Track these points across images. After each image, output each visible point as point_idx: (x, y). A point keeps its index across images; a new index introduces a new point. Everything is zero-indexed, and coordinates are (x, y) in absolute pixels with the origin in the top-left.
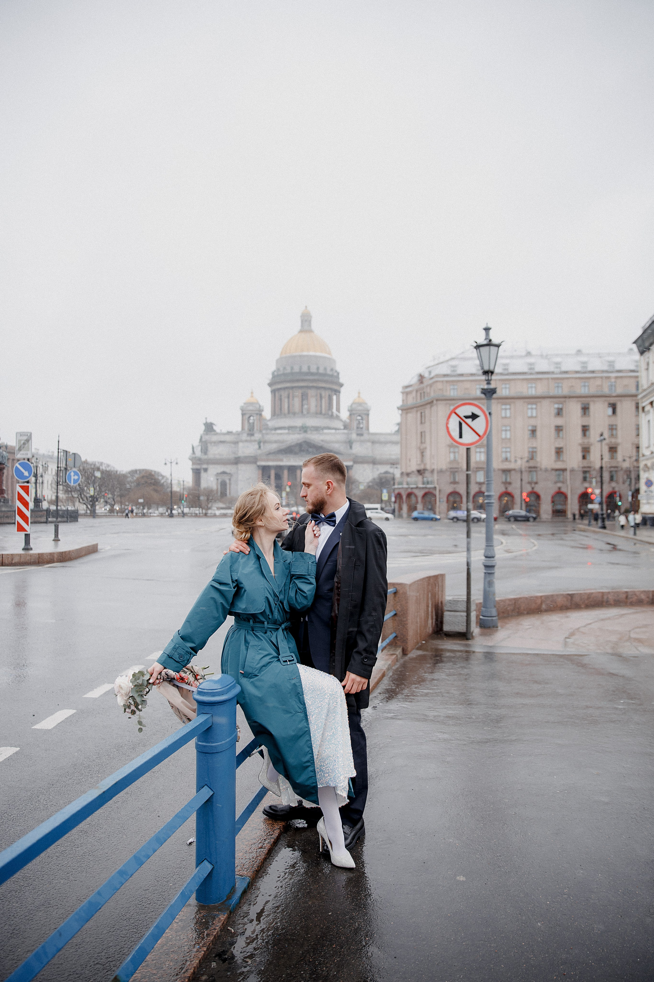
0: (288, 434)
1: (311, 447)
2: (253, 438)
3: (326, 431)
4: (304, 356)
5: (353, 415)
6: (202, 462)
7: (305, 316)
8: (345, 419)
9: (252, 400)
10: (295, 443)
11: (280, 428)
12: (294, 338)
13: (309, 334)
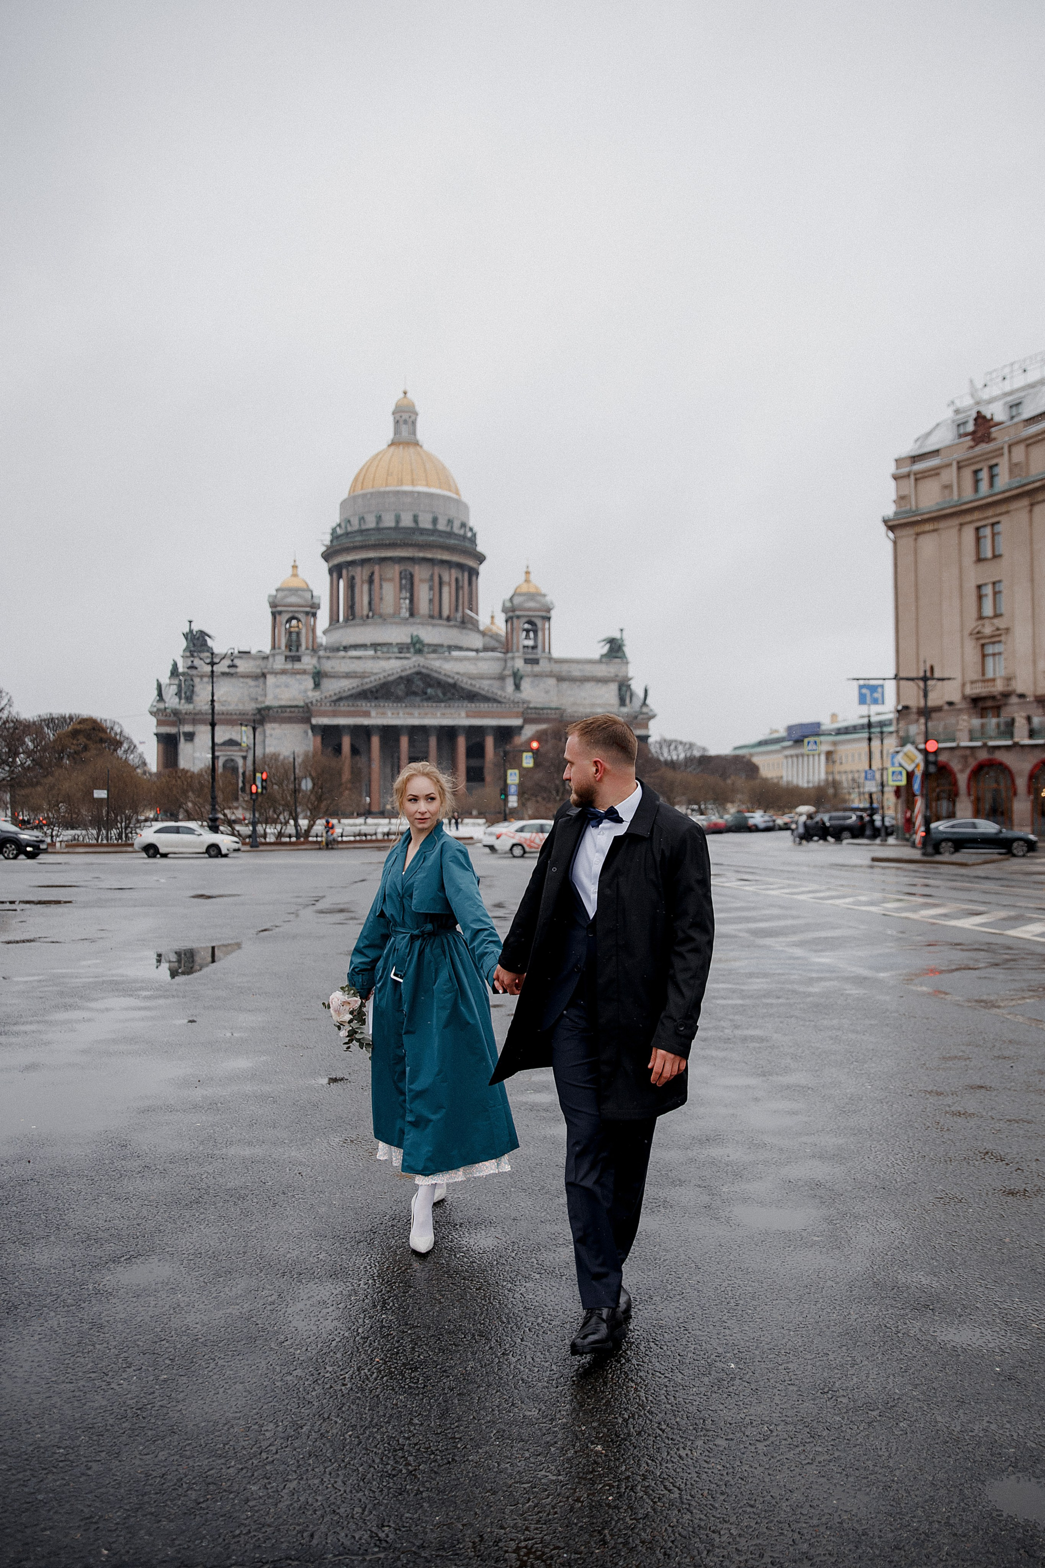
0: (373, 658)
1: (430, 686)
2: (297, 666)
3: (455, 653)
4: (405, 493)
5: (515, 620)
6: (180, 720)
7: (404, 412)
8: (494, 629)
9: (295, 583)
10: (398, 676)
11: (355, 647)
12: (379, 457)
13: (412, 450)
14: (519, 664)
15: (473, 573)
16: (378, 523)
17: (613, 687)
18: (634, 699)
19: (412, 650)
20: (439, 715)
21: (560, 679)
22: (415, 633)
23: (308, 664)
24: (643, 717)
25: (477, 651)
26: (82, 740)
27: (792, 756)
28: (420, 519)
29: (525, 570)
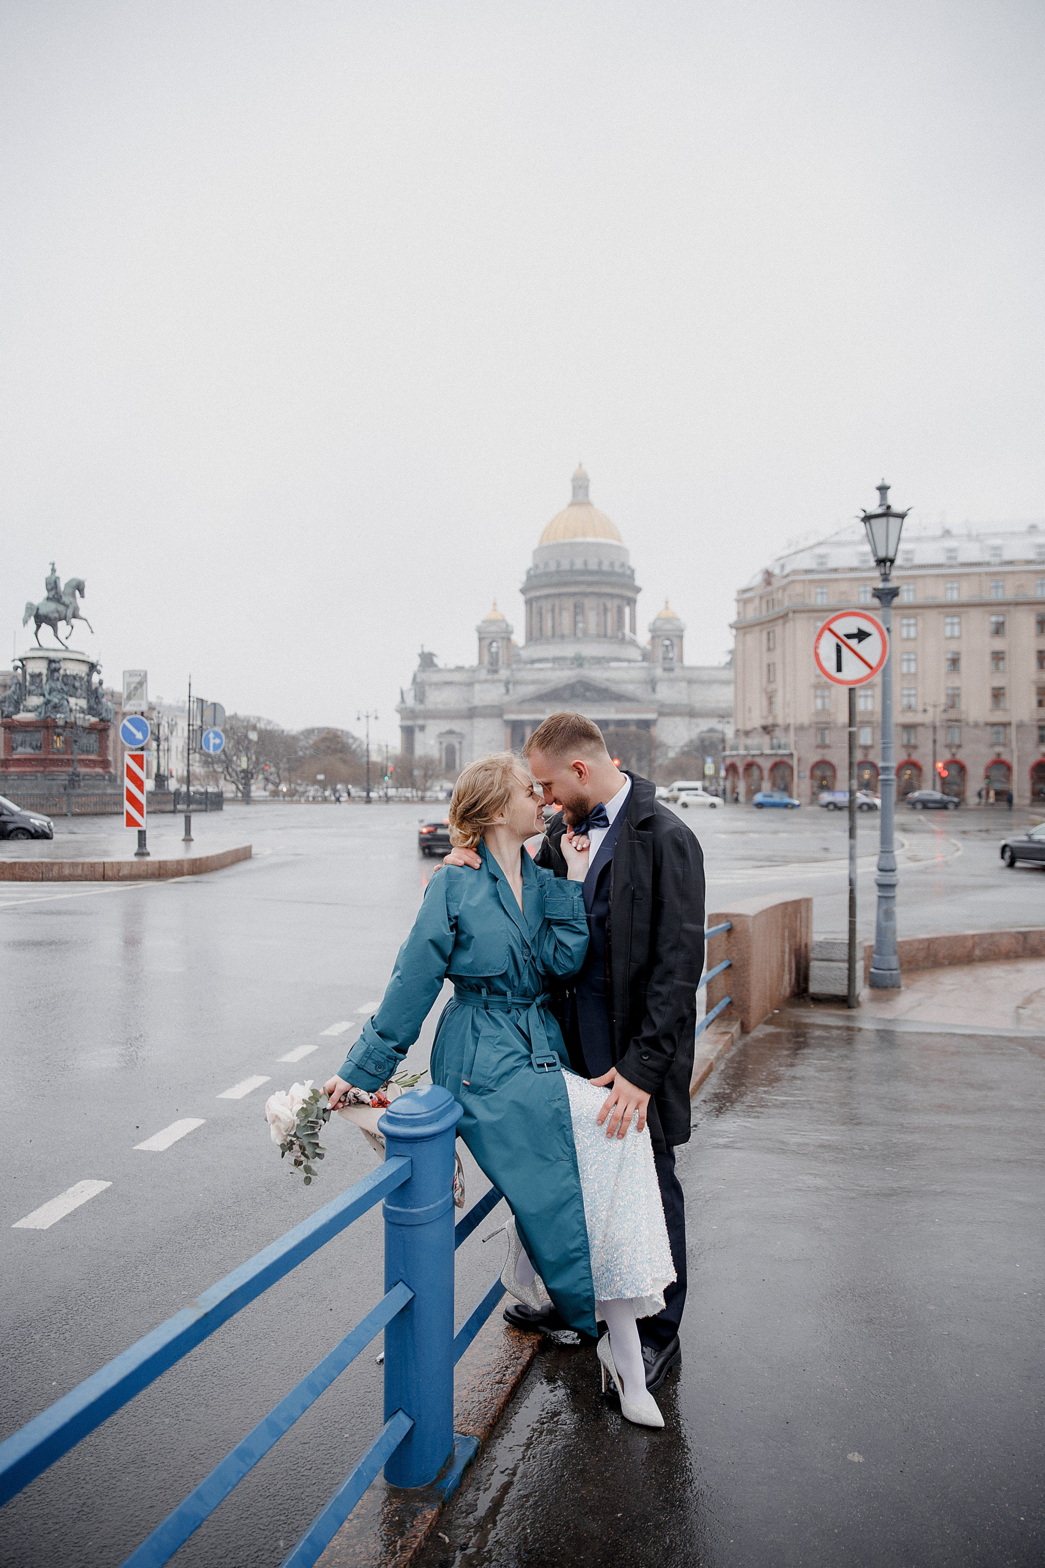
0: (553, 669)
1: (588, 690)
2: (496, 677)
3: (613, 664)
4: (578, 544)
5: (658, 638)
6: (416, 716)
7: (579, 480)
8: (645, 644)
9: (495, 617)
10: (566, 683)
11: (540, 660)
12: (561, 515)
13: (586, 509)
14: (659, 672)
15: (632, 602)
16: (558, 567)
19: (579, 662)
21: (692, 682)
23: (503, 675)
25: (628, 662)
28: (589, 563)
29: (665, 599)
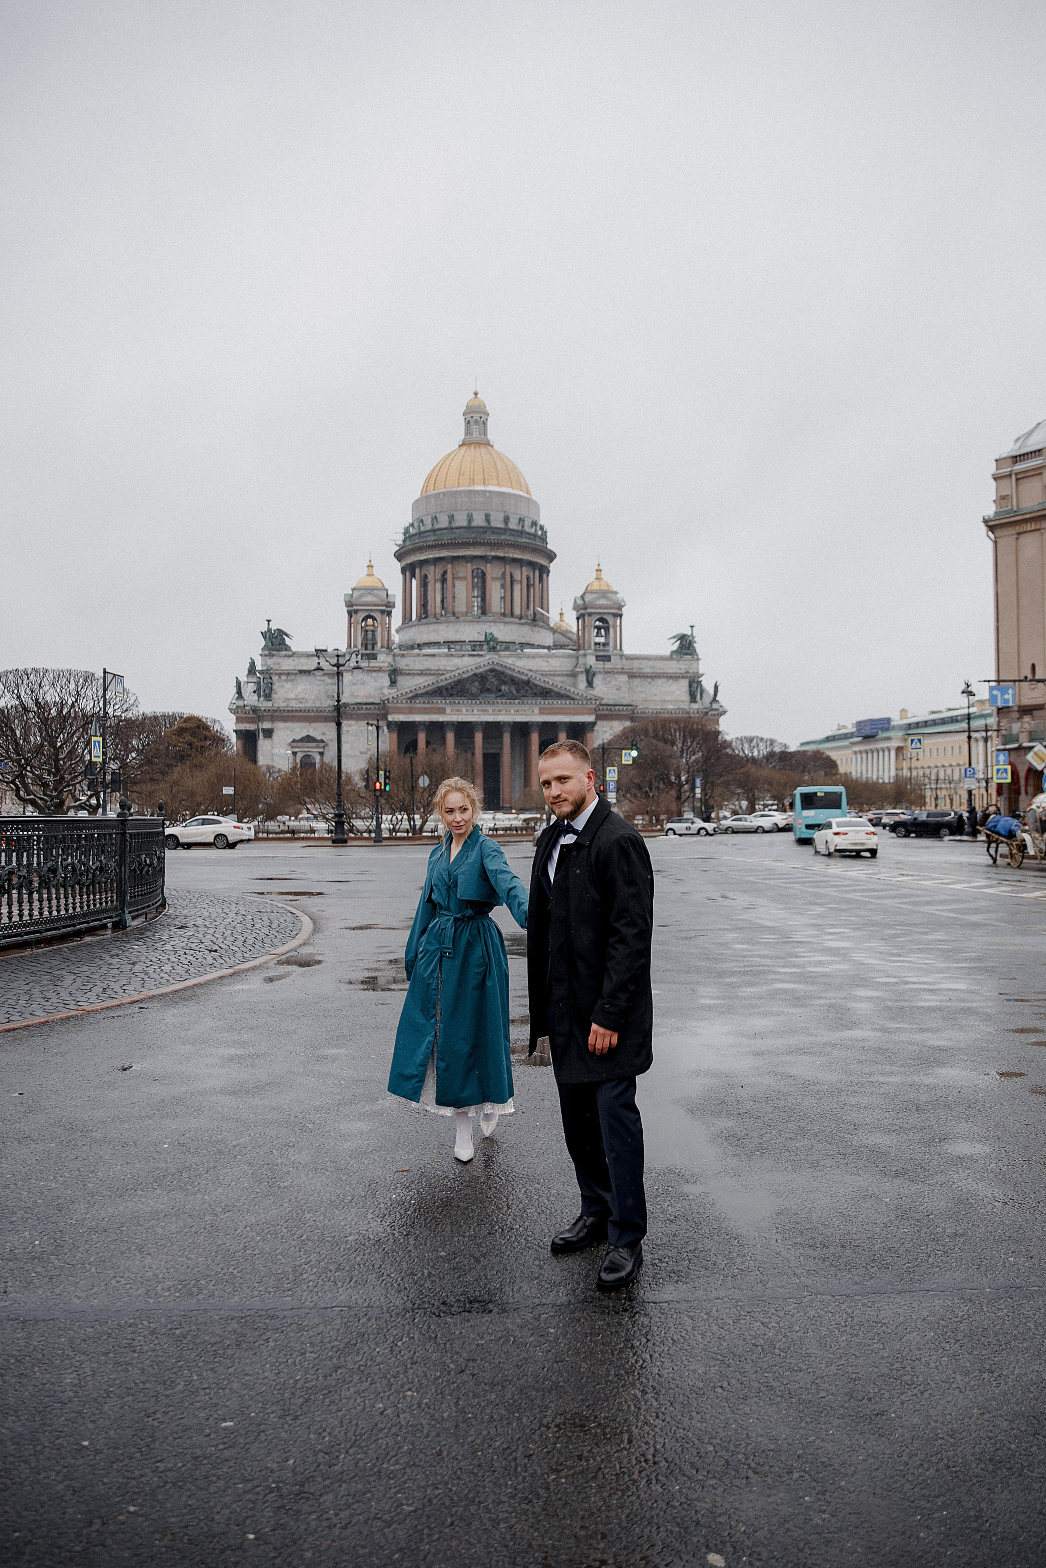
0: (447, 655)
1: (505, 683)
2: (373, 663)
3: (527, 651)
4: (477, 493)
5: (586, 617)
6: (259, 717)
7: (475, 412)
8: (564, 626)
9: (370, 582)
10: (472, 673)
11: (429, 644)
12: (452, 457)
13: (483, 450)
14: (591, 661)
15: (544, 571)
16: (450, 522)
17: (684, 683)
18: (704, 695)
19: (485, 647)
20: (512, 712)
21: (632, 676)
22: (488, 631)
23: (383, 662)
24: (715, 712)
25: (549, 648)
26: (188, 737)
27: (861, 752)
28: (492, 518)
29: (596, 567)
